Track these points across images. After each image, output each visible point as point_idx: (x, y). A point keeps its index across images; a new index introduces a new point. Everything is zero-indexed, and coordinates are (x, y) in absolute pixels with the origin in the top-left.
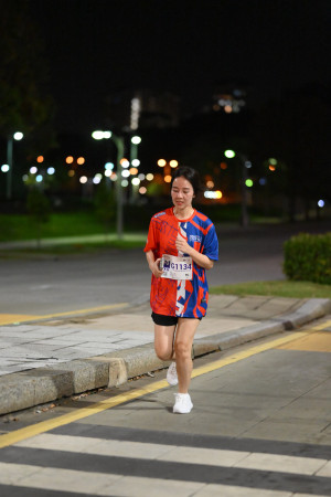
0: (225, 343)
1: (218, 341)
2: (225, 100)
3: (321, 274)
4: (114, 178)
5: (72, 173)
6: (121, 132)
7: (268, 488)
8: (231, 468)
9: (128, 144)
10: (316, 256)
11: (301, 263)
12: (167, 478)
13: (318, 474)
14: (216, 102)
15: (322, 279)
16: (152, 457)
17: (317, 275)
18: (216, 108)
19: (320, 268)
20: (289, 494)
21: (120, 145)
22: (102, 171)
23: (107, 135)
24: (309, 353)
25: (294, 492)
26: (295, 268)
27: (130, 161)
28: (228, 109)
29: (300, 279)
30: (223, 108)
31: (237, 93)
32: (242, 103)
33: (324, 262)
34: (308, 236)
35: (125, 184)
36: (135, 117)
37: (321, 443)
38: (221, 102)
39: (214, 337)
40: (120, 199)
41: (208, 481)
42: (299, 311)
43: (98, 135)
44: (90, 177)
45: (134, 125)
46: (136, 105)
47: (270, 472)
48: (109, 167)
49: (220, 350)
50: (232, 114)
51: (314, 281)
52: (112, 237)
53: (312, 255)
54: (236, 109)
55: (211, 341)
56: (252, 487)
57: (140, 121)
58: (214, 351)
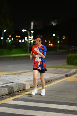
0: (53, 79)
1: (51, 79)
2: (53, 22)
3: (75, 63)
4: (27, 40)
5: (17, 39)
6: (29, 30)
7: (63, 113)
8: (54, 108)
9: (30, 33)
10: (74, 59)
11: (71, 60)
12: (39, 111)
13: (74, 110)
14: (51, 23)
15: (76, 64)
16: (36, 106)
17: (74, 63)
18: (51, 24)
19: (75, 62)
20: (68, 114)
21: (29, 33)
22: (24, 39)
23: (26, 30)
24: (73, 82)
25: (69, 114)
26: (69, 61)
27: (31, 36)
28: (54, 24)
29: (70, 64)
30: (52, 24)
31: (56, 21)
32: (57, 23)
33: (76, 60)
34: (72, 54)
35: (30, 42)
36: (32, 26)
37: (75, 103)
38: (52, 23)
39: (50, 78)
40: (29, 46)
41: (49, 111)
42: (70, 72)
43: (24, 31)
44: (22, 40)
45: (32, 28)
46: (32, 24)
47: (63, 109)
48: (26, 38)
49: (52, 81)
50: (55, 26)
51: (74, 65)
52: (27, 54)
53: (73, 59)
54: (56, 25)
55: (50, 79)
56: (59, 113)
57: (33, 27)
58: (50, 81)
